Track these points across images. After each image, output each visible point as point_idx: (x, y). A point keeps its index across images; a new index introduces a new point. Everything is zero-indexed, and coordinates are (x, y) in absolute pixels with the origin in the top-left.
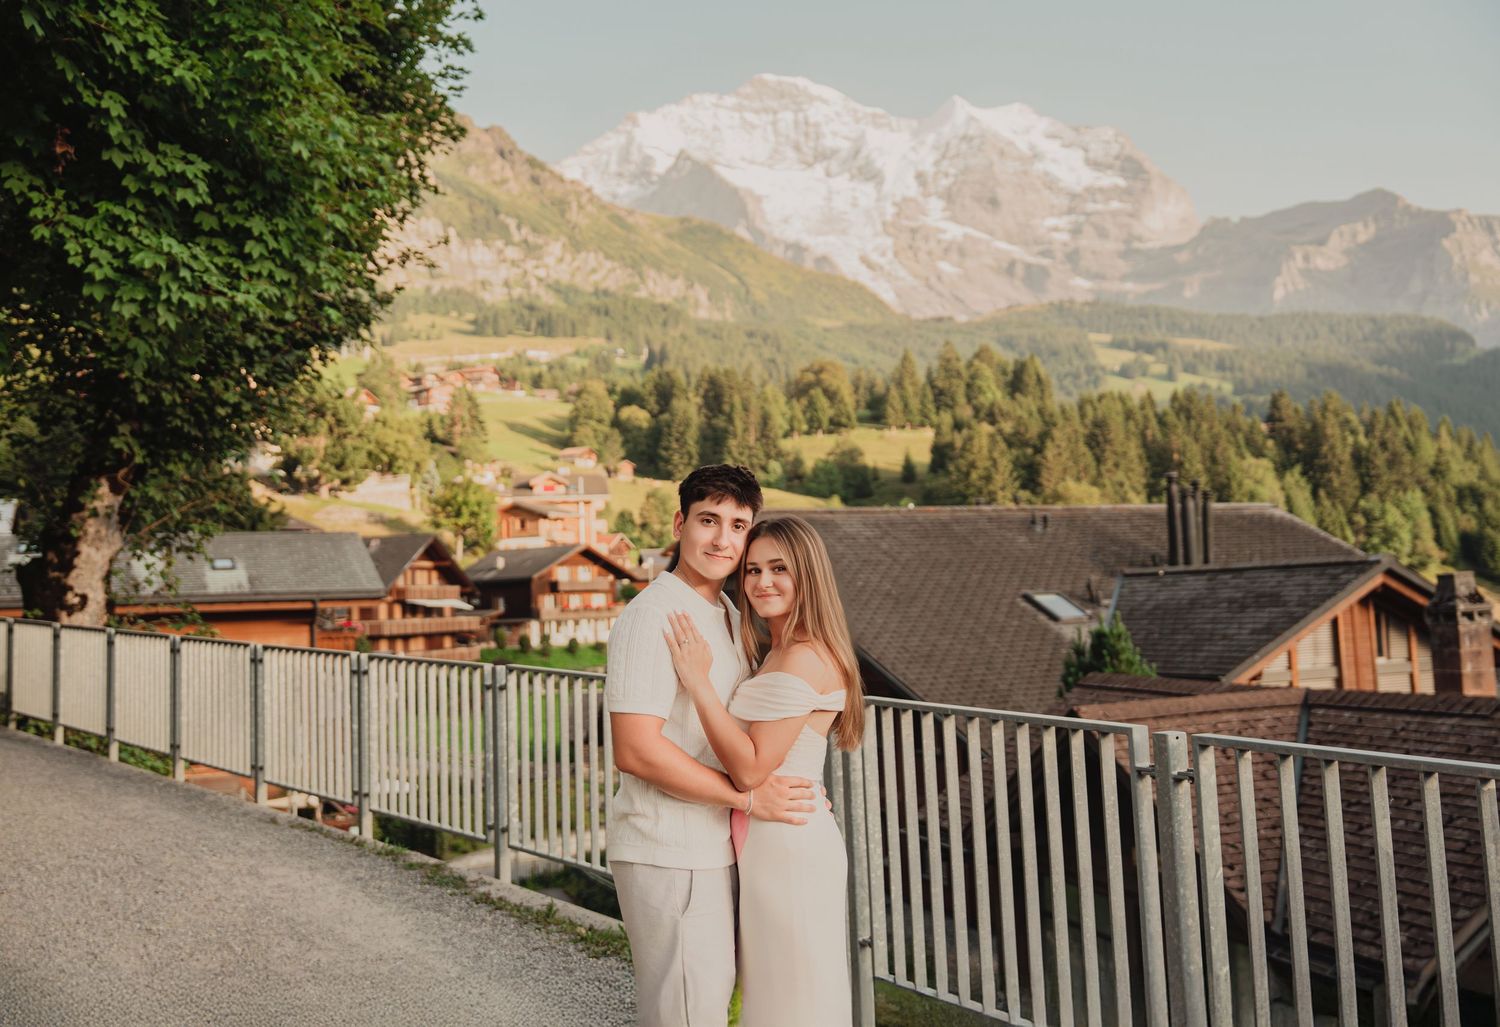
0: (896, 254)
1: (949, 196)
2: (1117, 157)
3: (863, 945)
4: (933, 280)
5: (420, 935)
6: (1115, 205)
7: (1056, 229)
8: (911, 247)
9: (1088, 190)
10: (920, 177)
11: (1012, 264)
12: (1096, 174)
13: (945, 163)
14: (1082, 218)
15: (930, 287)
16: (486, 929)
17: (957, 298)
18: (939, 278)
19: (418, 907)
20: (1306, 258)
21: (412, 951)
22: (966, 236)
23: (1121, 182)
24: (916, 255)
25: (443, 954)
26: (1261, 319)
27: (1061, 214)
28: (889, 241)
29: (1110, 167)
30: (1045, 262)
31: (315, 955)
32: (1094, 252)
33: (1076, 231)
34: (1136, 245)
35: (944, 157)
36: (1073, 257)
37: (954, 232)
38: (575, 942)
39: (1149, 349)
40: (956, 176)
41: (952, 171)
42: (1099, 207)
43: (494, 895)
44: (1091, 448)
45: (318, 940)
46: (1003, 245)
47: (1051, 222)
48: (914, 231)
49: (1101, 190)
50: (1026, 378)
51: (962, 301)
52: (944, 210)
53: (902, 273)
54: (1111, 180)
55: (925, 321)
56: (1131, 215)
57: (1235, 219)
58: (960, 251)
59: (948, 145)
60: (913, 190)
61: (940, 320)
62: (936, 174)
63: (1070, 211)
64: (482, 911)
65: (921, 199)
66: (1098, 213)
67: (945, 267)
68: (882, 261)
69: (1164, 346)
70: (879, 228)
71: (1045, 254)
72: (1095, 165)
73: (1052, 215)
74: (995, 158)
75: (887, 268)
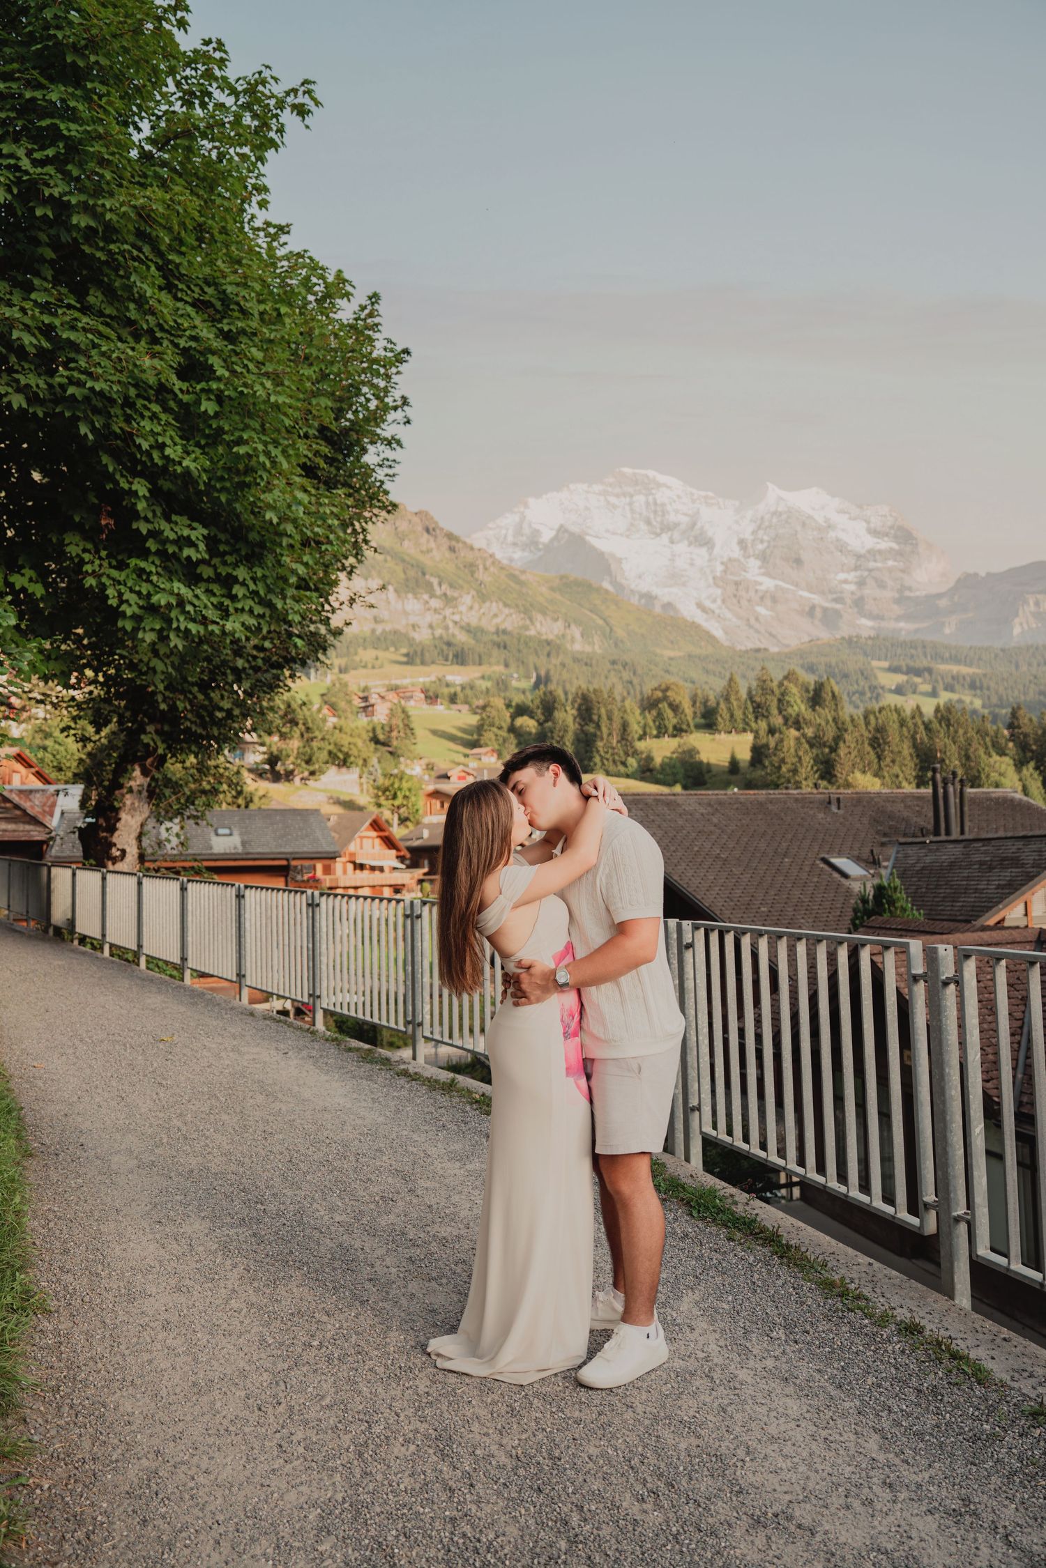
0: (724, 601)
1: (764, 558)
2: (891, 527)
3: (693, 1109)
4: (752, 621)
5: (355, 1096)
6: (890, 563)
7: (846, 582)
8: (735, 596)
9: (869, 551)
10: (742, 543)
11: (813, 608)
12: (876, 540)
13: (761, 533)
14: (866, 573)
15: (750, 627)
16: (405, 1093)
17: (770, 634)
18: (757, 619)
19: (354, 1077)
20: (1037, 604)
21: (349, 1106)
22: (776, 586)
23: (896, 546)
24: (739, 602)
25: (372, 1109)
26: (1003, 650)
27: (848, 572)
28: (719, 591)
29: (887, 535)
30: (838, 606)
31: (277, 1106)
32: (875, 599)
33: (861, 583)
34: (907, 593)
35: (759, 528)
36: (859, 603)
37: (768, 584)
38: (471, 1104)
39: (918, 672)
40: (769, 542)
41: (766, 538)
42: (879, 565)
43: (411, 1070)
44: (874, 748)
45: (280, 1096)
46: (806, 594)
47: (842, 576)
48: (737, 584)
49: (880, 552)
50: (824, 695)
51: (774, 636)
52: (760, 568)
53: (729, 615)
54: (885, 544)
55: (747, 652)
56: (903, 571)
57: (983, 574)
58: (773, 598)
59: (762, 518)
60: (737, 553)
61: (758, 650)
62: (754, 540)
63: (856, 568)
64: (402, 1081)
65: (742, 559)
66: (878, 569)
67: (761, 610)
68: (713, 606)
69: (930, 671)
70: (711, 580)
71: (836, 600)
72: (874, 532)
73: (843, 571)
74: (799, 528)
75: (717, 611)
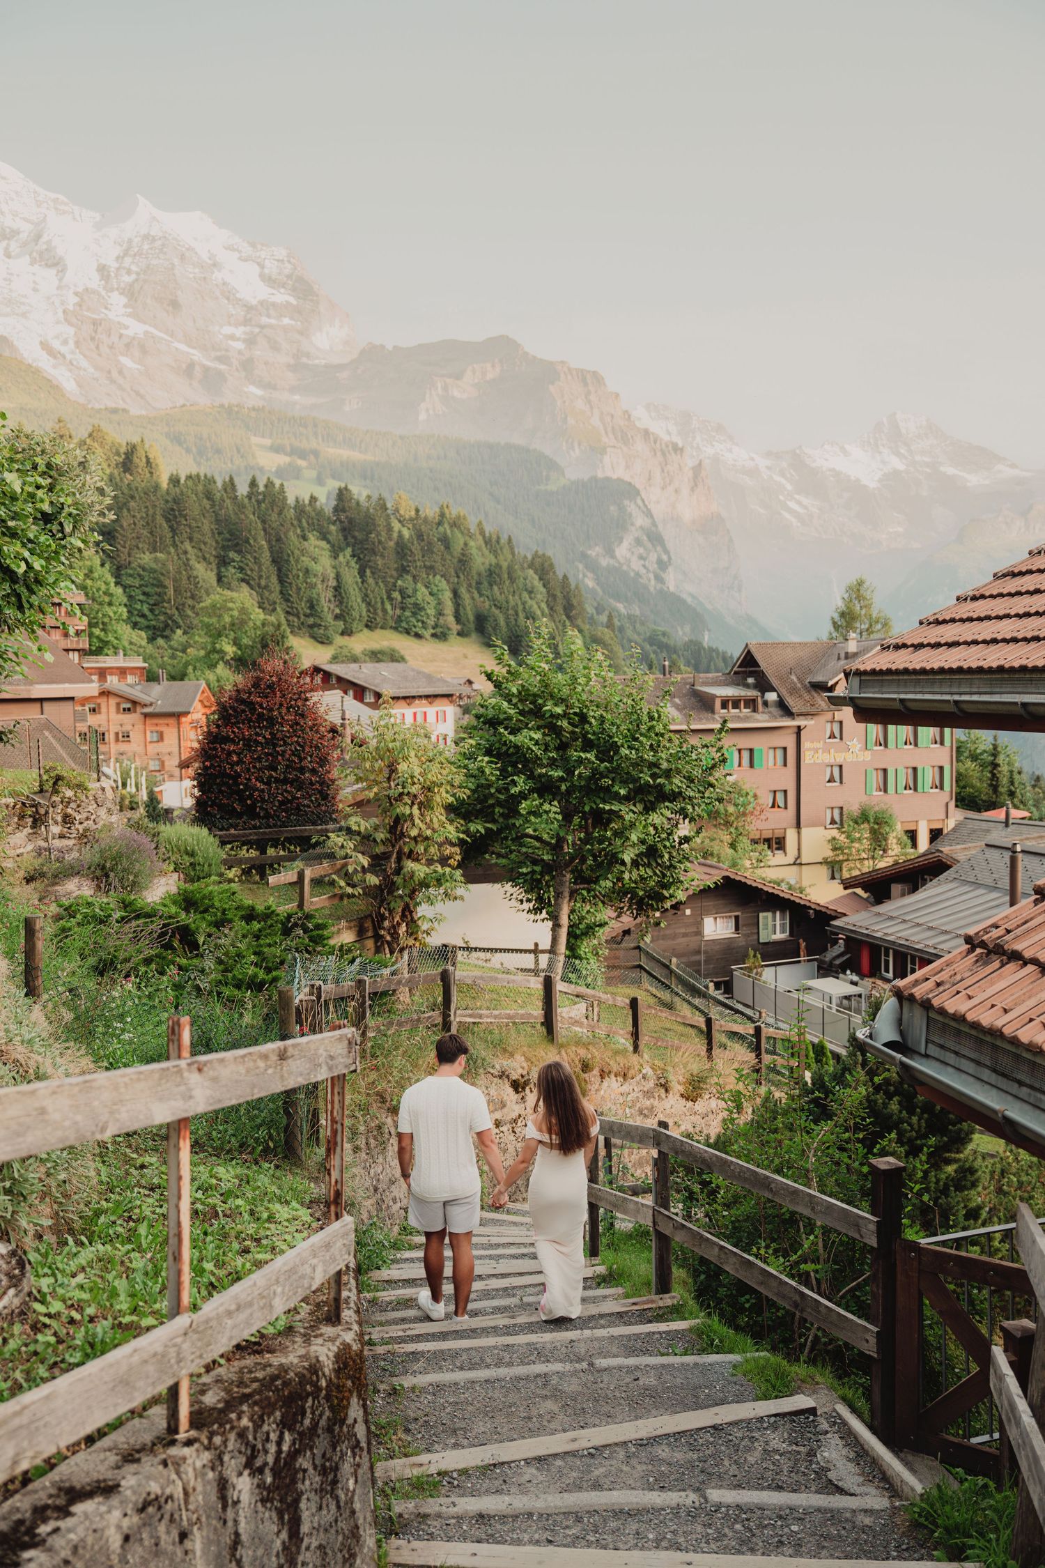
0: (77, 343)
1: (131, 293)
2: (289, 277)
4: (115, 374)
6: (286, 321)
7: (232, 337)
8: (92, 339)
9: (262, 303)
10: (102, 269)
11: (191, 366)
12: (270, 290)
13: (128, 260)
14: (257, 330)
15: (113, 381)
17: (138, 393)
18: (120, 372)
20: (446, 389)
22: (146, 332)
23: (293, 301)
24: (97, 347)
27: (237, 324)
28: (72, 331)
29: (283, 285)
30: (222, 367)
32: (266, 363)
33: (251, 341)
34: (304, 360)
35: (126, 253)
36: (247, 365)
37: (136, 329)
40: (138, 274)
41: (134, 268)
42: (273, 321)
46: (182, 347)
47: (228, 330)
48: (95, 323)
49: (274, 304)
51: (142, 397)
52: (125, 306)
53: (84, 363)
54: (281, 297)
55: (100, 411)
56: (300, 333)
57: (389, 347)
58: (141, 348)
59: (130, 241)
60: (95, 282)
61: (116, 411)
62: (118, 269)
63: (246, 322)
65: (103, 293)
66: (271, 326)
67: (125, 360)
68: (63, 349)
70: (61, 315)
71: (222, 360)
72: (269, 280)
73: (230, 324)
74: (176, 261)
75: (69, 357)
